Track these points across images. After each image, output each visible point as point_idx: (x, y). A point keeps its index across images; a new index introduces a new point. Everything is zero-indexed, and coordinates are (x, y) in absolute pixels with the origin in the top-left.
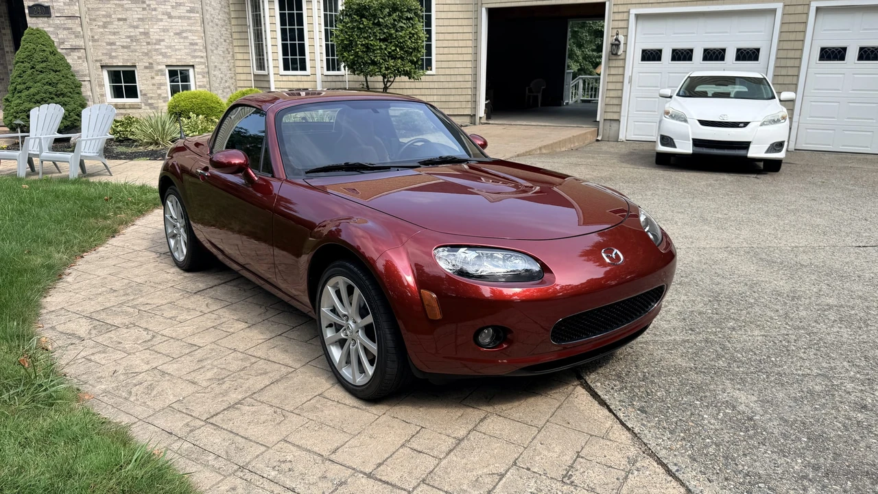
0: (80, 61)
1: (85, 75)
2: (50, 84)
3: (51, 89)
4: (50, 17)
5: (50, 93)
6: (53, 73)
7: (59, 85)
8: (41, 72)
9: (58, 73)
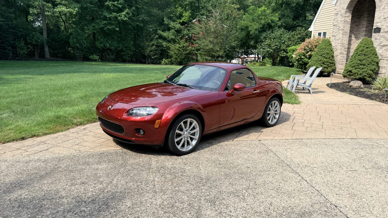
0: (385, 51)
1: (385, 57)
2: (360, 60)
3: (359, 62)
4: (380, 32)
5: (358, 64)
6: (363, 56)
7: (364, 61)
8: (359, 55)
9: (366, 56)
